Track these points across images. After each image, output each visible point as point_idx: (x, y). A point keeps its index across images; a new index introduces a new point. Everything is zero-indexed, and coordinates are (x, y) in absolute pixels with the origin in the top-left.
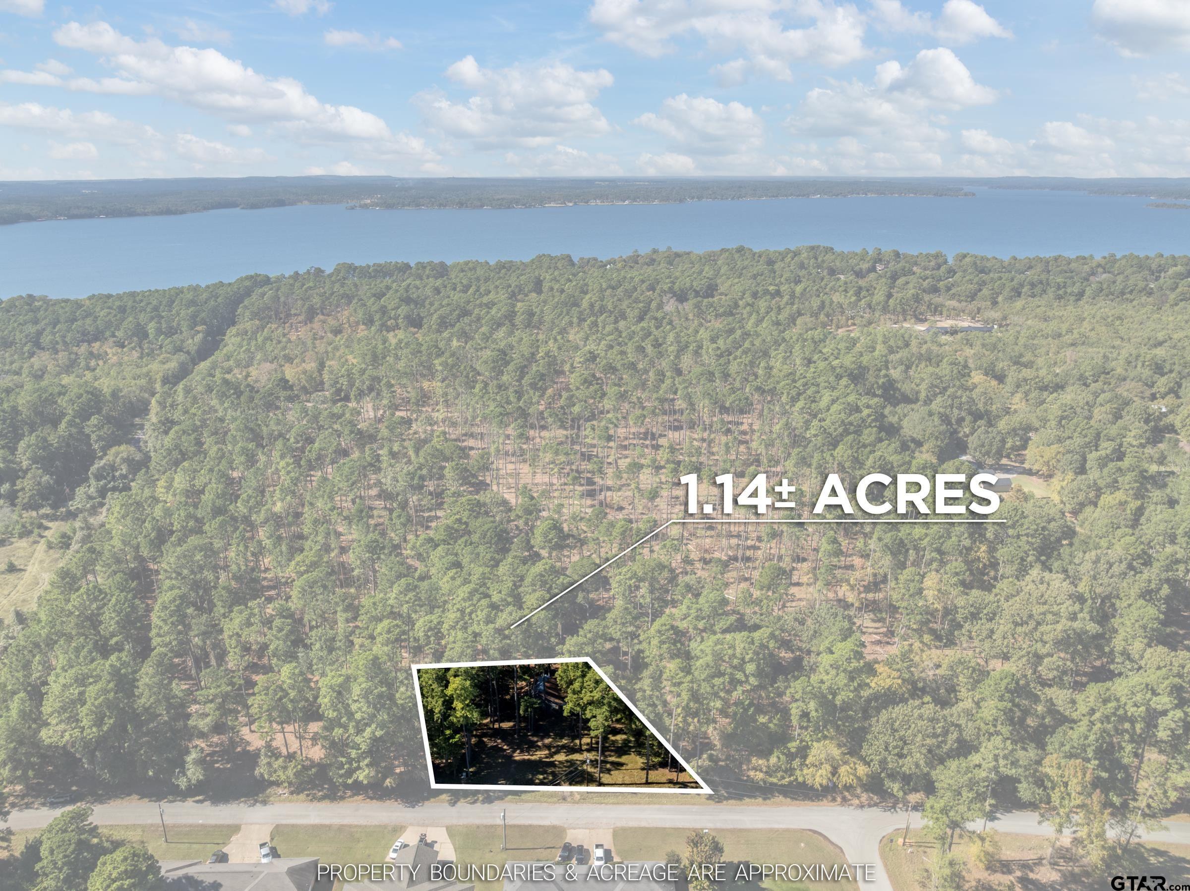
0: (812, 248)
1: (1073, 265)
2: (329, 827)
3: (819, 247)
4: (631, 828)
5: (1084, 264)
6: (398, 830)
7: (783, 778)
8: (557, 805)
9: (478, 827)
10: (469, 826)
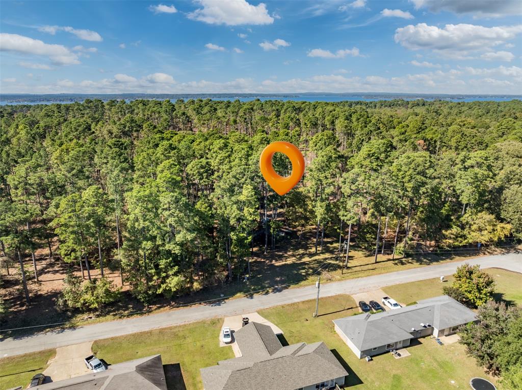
8: (329, 284)
9: (282, 306)
10: (275, 308)
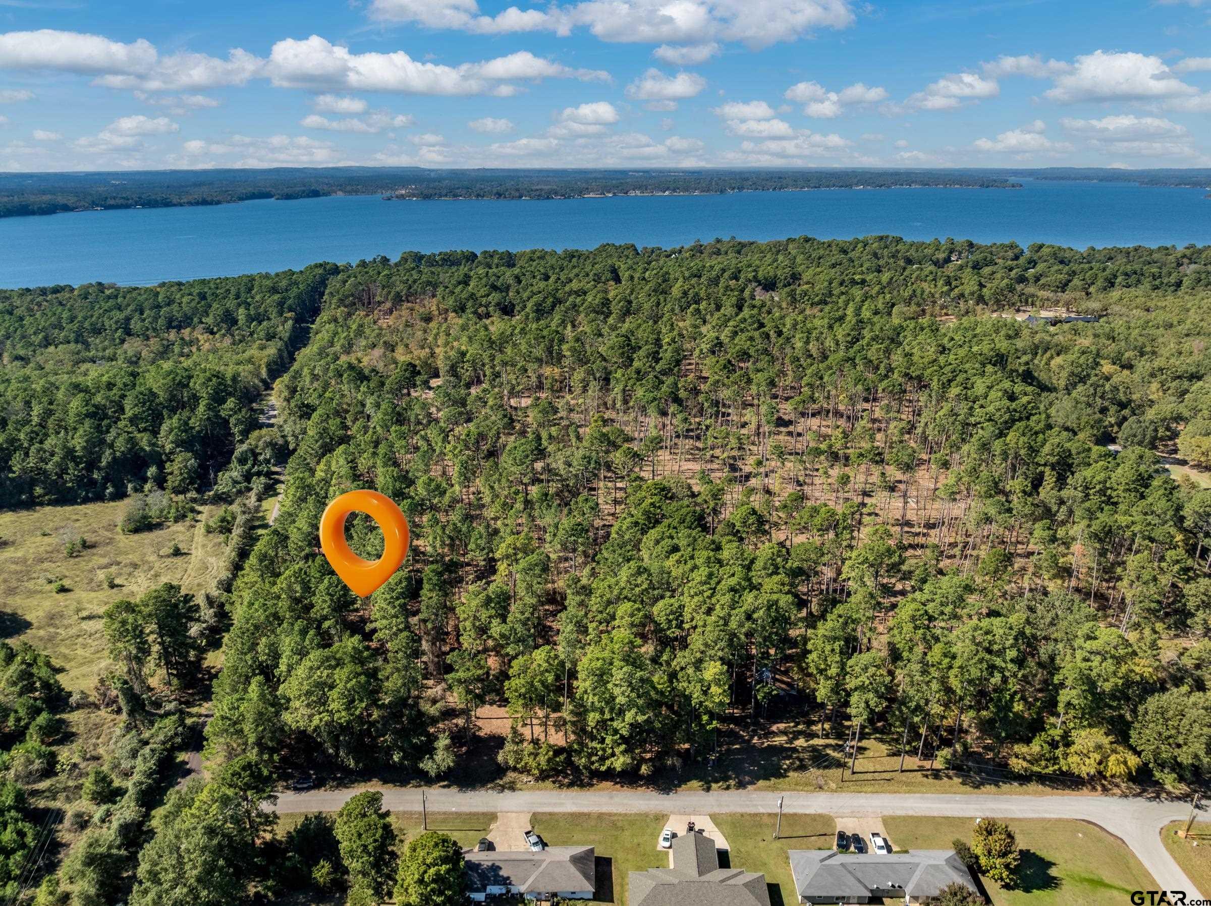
0: (881, 238)
1: (1156, 256)
2: (588, 815)
3: (887, 237)
4: (899, 817)
5: (1167, 255)
6: (660, 818)
7: (1047, 767)
8: (815, 794)
9: (742, 815)
10: (732, 815)
